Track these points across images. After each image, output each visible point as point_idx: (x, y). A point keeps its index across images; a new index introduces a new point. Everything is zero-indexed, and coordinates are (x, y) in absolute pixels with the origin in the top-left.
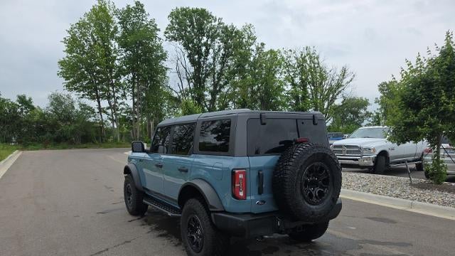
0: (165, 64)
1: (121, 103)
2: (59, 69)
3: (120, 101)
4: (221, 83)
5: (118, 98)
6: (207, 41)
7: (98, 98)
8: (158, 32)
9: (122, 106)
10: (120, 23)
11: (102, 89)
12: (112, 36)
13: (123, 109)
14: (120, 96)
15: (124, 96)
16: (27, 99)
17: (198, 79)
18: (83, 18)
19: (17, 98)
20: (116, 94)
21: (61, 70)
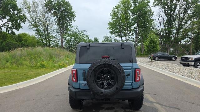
0: (153, 18)
1: (131, 38)
2: (108, 26)
3: (130, 37)
4: (183, 23)
5: (130, 36)
6: (176, 2)
7: (121, 36)
8: (149, 3)
9: (131, 39)
10: (133, 3)
11: (124, 33)
12: (129, 9)
13: (131, 40)
14: (131, 35)
15: (132, 34)
16: (97, 39)
17: (169, 23)
18: (118, 4)
19: (94, 39)
20: (129, 34)
21: (109, 27)
